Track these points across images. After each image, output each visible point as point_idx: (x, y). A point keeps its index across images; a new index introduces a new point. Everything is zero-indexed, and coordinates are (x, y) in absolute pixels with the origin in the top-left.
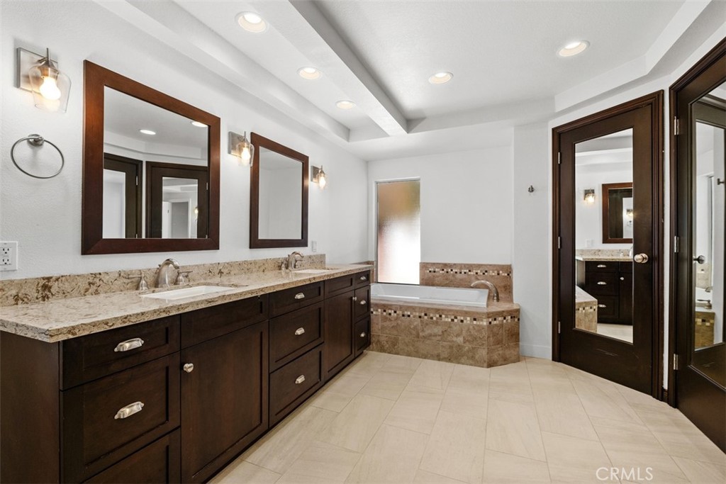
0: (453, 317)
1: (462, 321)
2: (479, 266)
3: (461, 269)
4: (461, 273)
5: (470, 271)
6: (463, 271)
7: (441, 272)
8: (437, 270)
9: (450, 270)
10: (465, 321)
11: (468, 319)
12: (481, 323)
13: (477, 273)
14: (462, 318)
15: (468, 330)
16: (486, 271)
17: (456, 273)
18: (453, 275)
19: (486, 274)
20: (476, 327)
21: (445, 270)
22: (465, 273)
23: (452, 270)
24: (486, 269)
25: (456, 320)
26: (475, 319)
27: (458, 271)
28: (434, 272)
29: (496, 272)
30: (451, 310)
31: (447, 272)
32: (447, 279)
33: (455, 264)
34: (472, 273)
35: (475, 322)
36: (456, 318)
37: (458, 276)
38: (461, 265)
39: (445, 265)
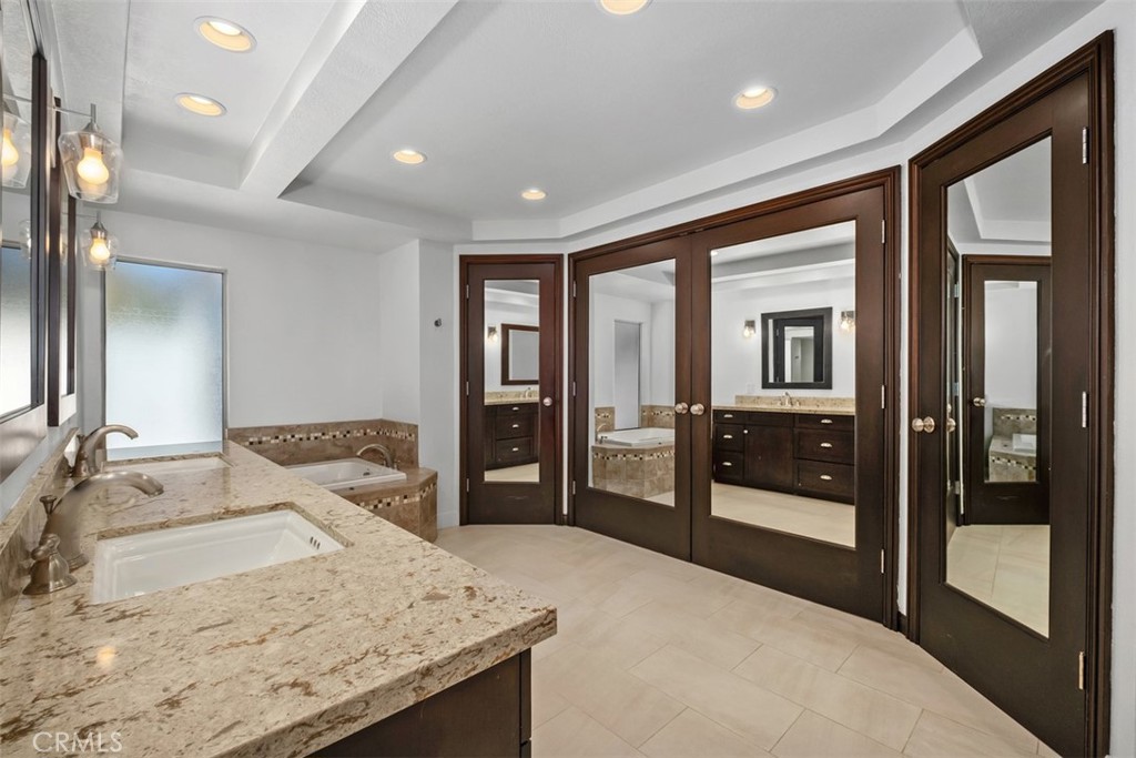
0: (376, 502)
1: (389, 504)
2: (338, 425)
3: (309, 432)
4: (309, 439)
5: (323, 434)
6: (312, 436)
7: (273, 441)
8: (264, 439)
9: (289, 437)
10: (393, 503)
11: (397, 498)
12: (413, 500)
13: (334, 436)
14: (389, 500)
15: (397, 514)
16: (348, 432)
17: (301, 439)
18: (296, 444)
19: (348, 435)
20: (407, 508)
21: (281, 437)
22: (316, 438)
23: (293, 436)
24: (349, 429)
25: (380, 506)
26: (405, 497)
27: (304, 436)
28: (260, 443)
29: (362, 431)
30: (373, 493)
31: (285, 440)
32: (284, 453)
33: (299, 426)
34: (327, 437)
35: (406, 501)
36: (380, 502)
37: (305, 444)
38: (309, 426)
39: (281, 429)
